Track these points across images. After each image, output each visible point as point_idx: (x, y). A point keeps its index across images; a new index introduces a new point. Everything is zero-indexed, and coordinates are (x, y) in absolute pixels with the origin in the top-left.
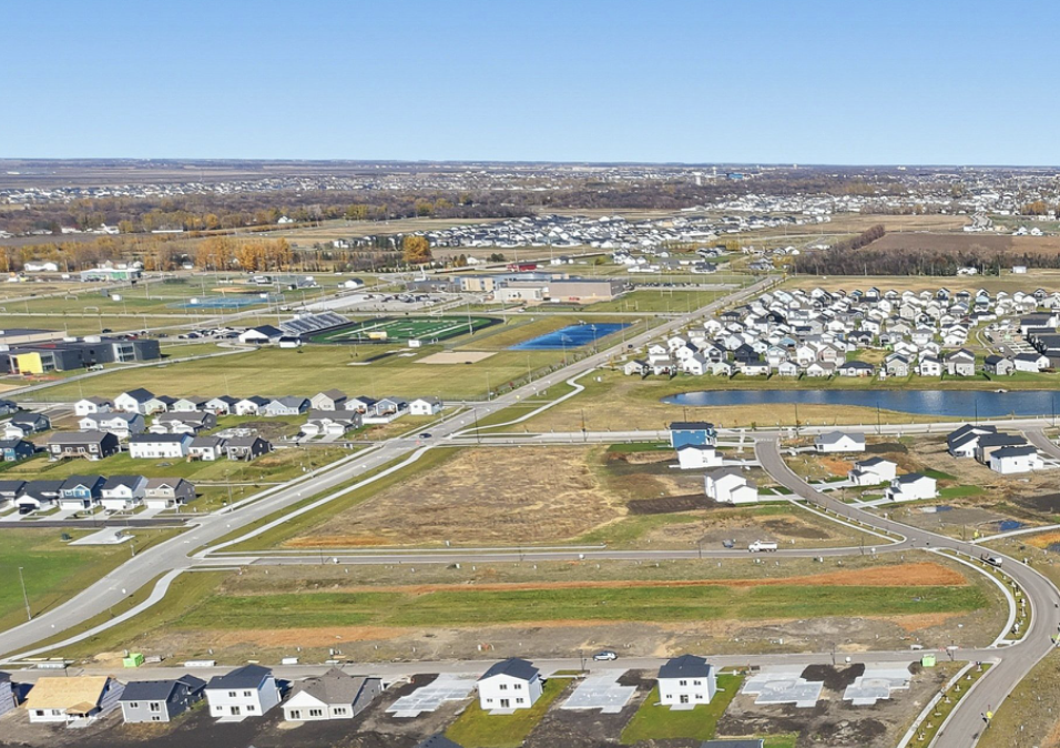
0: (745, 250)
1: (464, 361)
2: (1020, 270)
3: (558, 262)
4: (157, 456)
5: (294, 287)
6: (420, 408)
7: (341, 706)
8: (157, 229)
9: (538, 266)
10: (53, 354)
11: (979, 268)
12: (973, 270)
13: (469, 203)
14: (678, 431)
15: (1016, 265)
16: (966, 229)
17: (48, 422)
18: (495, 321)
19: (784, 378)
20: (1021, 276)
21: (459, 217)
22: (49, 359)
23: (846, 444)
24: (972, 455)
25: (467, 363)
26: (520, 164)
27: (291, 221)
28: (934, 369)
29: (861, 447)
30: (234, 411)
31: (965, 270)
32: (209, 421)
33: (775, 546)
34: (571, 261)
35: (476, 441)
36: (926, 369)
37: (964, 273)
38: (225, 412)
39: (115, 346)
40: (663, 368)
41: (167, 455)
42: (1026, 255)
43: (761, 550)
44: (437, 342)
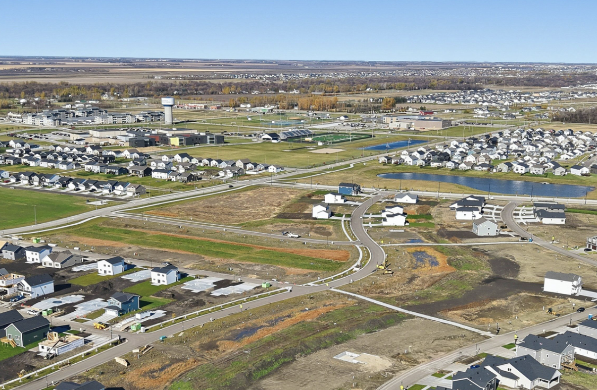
1: (326, 152)
3: (448, 111)
4: (160, 178)
5: (319, 118)
6: (272, 169)
7: (57, 263)
8: (314, 92)
9: (434, 113)
10: (183, 138)
13: (462, 82)
14: (341, 187)
17: (146, 163)
18: (371, 136)
19: (445, 169)
21: (445, 89)
22: (182, 140)
25: (327, 153)
26: (523, 64)
27: (372, 90)
29: (414, 201)
30: (210, 164)
32: (193, 167)
34: (454, 111)
35: (270, 184)
36: (517, 170)
38: (207, 165)
39: (208, 137)
40: (395, 161)
41: (162, 178)
44: (331, 144)
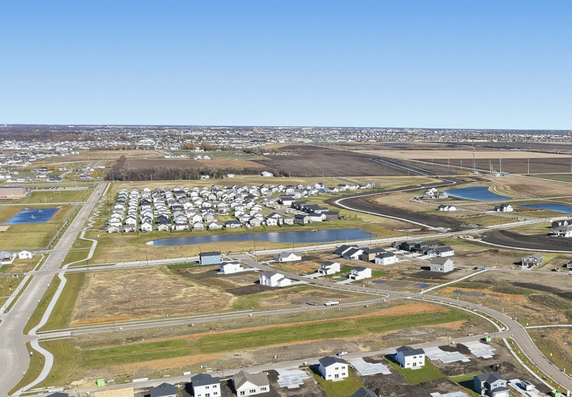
0: (61, 169)
2: (231, 176)
6: (25, 255)
7: (264, 387)
11: (212, 176)
12: (208, 177)
15: (229, 174)
16: (166, 157)
19: (198, 231)
20: (231, 179)
23: (293, 258)
24: (358, 258)
28: (274, 222)
29: (299, 258)
31: (204, 177)
33: (338, 303)
36: (270, 223)
37: (204, 178)
40: (130, 229)
42: (227, 169)
43: (331, 305)
